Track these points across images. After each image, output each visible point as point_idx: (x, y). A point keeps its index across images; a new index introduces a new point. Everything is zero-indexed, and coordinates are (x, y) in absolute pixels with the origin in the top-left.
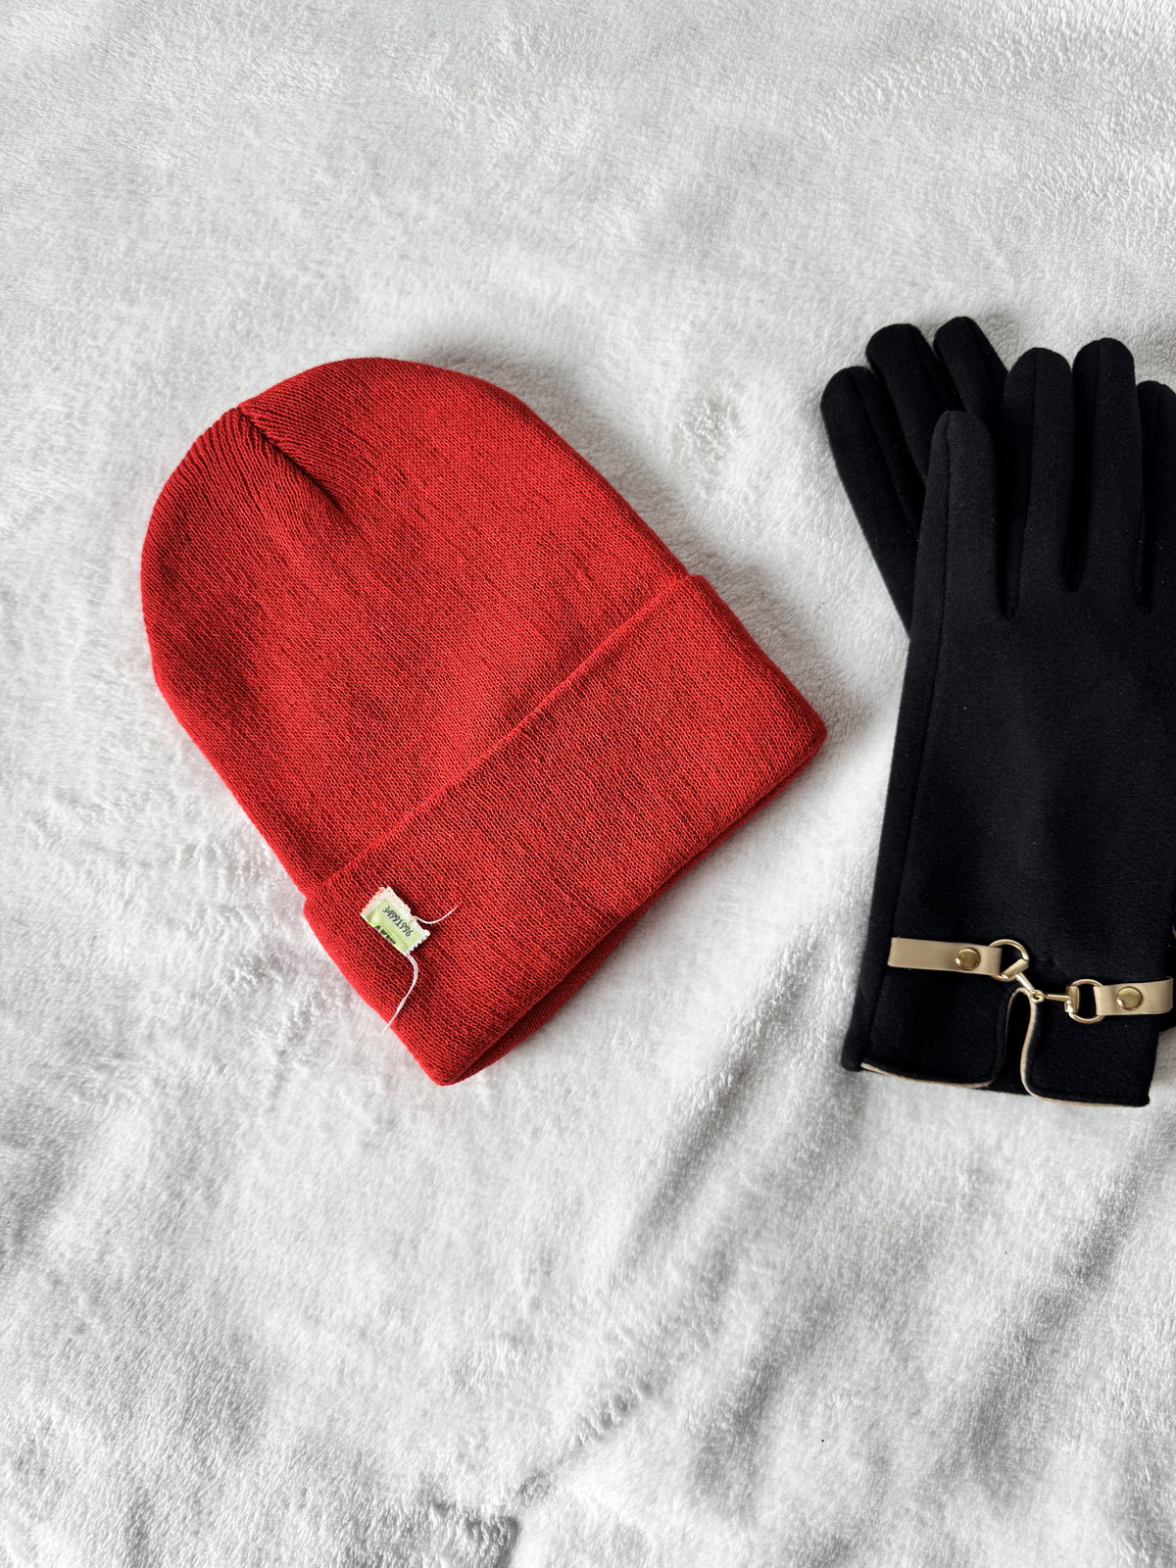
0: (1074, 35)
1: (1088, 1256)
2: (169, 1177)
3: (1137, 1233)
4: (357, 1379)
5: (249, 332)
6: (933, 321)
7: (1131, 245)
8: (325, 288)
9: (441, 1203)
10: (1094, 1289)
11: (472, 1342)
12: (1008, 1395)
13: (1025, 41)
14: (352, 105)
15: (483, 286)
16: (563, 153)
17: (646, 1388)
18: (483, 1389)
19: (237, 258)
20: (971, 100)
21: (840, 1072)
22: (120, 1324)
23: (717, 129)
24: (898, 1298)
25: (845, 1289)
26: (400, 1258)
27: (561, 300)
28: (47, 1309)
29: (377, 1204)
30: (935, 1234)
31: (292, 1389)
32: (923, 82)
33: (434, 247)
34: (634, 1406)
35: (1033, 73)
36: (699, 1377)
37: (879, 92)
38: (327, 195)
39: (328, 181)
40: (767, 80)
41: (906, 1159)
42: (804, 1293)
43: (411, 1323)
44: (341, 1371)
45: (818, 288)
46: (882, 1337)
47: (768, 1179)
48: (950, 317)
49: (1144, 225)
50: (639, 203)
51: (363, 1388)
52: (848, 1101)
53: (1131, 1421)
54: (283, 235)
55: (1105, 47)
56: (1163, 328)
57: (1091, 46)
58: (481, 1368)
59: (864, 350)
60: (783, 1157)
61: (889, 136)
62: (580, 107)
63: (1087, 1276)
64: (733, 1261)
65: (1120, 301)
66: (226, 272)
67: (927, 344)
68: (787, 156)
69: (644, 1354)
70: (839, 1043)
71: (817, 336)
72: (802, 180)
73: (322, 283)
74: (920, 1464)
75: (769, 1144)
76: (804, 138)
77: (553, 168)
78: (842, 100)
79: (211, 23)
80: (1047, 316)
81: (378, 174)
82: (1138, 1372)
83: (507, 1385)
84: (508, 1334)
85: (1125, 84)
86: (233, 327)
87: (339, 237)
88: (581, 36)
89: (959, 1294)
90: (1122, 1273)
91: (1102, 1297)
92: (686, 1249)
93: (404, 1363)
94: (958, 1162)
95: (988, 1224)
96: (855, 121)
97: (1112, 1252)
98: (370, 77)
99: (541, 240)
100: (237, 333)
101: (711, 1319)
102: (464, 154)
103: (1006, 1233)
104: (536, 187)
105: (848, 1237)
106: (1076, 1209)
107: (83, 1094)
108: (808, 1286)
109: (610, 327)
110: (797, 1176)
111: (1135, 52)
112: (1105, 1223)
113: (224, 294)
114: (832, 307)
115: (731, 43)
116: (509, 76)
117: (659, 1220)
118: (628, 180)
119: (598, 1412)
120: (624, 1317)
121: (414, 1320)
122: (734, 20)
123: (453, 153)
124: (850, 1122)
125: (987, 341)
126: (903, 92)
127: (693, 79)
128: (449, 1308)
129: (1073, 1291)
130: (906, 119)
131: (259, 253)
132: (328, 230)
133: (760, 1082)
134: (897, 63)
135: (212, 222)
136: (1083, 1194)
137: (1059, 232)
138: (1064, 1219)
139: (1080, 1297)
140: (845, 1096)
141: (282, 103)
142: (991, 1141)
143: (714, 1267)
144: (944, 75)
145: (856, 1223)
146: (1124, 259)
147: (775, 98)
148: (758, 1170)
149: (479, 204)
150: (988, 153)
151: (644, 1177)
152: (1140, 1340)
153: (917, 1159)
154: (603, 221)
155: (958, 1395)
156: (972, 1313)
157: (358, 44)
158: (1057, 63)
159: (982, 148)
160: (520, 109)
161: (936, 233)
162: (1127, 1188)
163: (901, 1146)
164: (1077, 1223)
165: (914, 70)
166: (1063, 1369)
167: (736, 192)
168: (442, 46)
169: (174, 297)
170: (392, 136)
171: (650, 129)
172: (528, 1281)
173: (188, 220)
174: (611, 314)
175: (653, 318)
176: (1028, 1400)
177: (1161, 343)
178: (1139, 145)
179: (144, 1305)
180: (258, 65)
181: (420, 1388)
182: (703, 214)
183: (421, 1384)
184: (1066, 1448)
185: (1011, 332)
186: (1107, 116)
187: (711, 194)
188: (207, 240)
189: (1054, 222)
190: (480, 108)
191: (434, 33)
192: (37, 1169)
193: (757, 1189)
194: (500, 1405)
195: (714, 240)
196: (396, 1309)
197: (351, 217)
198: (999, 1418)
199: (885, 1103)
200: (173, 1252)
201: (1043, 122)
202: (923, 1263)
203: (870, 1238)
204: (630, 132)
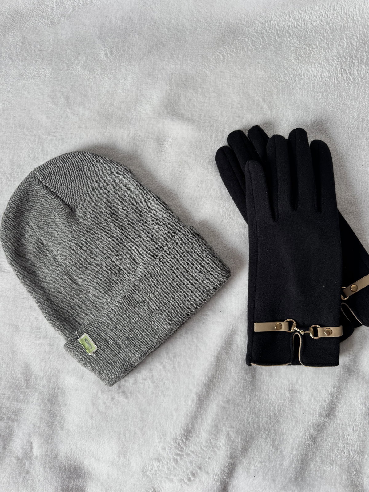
0: (280, 29)
1: (328, 410)
2: (48, 423)
3: (342, 401)
4: (113, 477)
5: (34, 157)
6: (246, 128)
7: (305, 96)
8: (56, 140)
9: (130, 421)
10: (331, 420)
11: (146, 462)
12: (309, 455)
13: (265, 33)
14: (57, 80)
15: (105, 134)
16: (125, 88)
17: (200, 468)
18: (151, 475)
19: (28, 134)
20: (250, 55)
21: (247, 366)
22: (39, 470)
23: (172, 74)
24: (272, 431)
25: (256, 431)
26: (120, 439)
27: (131, 135)
28: (16, 468)
29: (111, 423)
30: (281, 410)
31: (94, 482)
32: (234, 51)
33: (89, 123)
34: (196, 474)
35: (268, 44)
36: (215, 464)
37: (221, 56)
38: (53, 111)
39: (53, 106)
40: (186, 56)
41: (270, 389)
42: (244, 434)
43: (127, 458)
44: (108, 475)
45: (210, 122)
46: (269, 444)
47: (228, 401)
48: (252, 126)
49: (308, 89)
50: (151, 102)
51: (115, 479)
52: (250, 375)
53: (347, 457)
54: (41, 125)
55: (291, 32)
56: (318, 121)
57: (285, 32)
58: (150, 469)
59: (226, 140)
60: (232, 394)
61: (226, 69)
62: (128, 72)
63: (329, 416)
64: (221, 427)
65: (304, 114)
66: (25, 139)
67: (245, 136)
68: (195, 80)
69: (198, 458)
70: (245, 357)
71: (211, 138)
72: (201, 87)
73: (55, 138)
74: (285, 480)
75: (228, 391)
76: (200, 74)
77: (122, 94)
78: (210, 60)
79: (8, 59)
80: (282, 122)
81: (68, 102)
82: (348, 443)
83: (158, 473)
84: (156, 458)
85: (297, 43)
86: (29, 156)
87: (59, 124)
88: (126, 49)
89: (291, 427)
90: (339, 414)
91: (334, 422)
92: (206, 426)
93: (126, 470)
94: (286, 388)
95: (297, 405)
96: (215, 66)
97: (335, 408)
98: (61, 70)
99: (122, 117)
100: (31, 158)
101: (216, 446)
102: (95, 92)
103: (303, 407)
104: (118, 101)
105: (255, 415)
106: (323, 397)
107: (17, 401)
108: (244, 432)
109: (147, 142)
110: (237, 399)
111: (299, 32)
112: (332, 400)
113: (25, 146)
114: (214, 128)
115: (173, 45)
116: (105, 65)
117: (197, 418)
118: (147, 95)
119: (186, 477)
120: (190, 448)
121: (127, 457)
122: (173, 38)
123: (90, 92)
124: (252, 381)
125: (264, 132)
126: (229, 55)
127: (162, 59)
128: (137, 452)
129: (325, 421)
130: (231, 64)
131: (35, 132)
132: (55, 122)
133: (223, 372)
134: (225, 45)
135: (19, 124)
136: (324, 392)
137: (282, 94)
138: (320, 400)
139: (327, 423)
140: (249, 373)
141: (35, 82)
142: (294, 381)
143: (215, 430)
144: (241, 48)
145: (257, 411)
146: (303, 101)
147: (189, 62)
148: (225, 399)
149: (101, 108)
150: (257, 72)
151: (191, 406)
152: (347, 433)
153: (273, 389)
154: (140, 109)
155: (294, 458)
156: (296, 433)
157: (56, 60)
158: (276, 39)
159: (255, 70)
160: (110, 75)
161: (244, 99)
162: (337, 389)
163: (268, 386)
164: (324, 401)
165: (231, 47)
166: (325, 445)
167: (181, 94)
168: (82, 58)
169: (10, 149)
170: (71, 89)
171: (151, 77)
172: (160, 441)
173: (11, 124)
174: (148, 138)
175: (160, 138)
176: (316, 455)
177: (318, 125)
178: (304, 63)
179: (45, 463)
180: (25, 71)
181: (132, 477)
182: (171, 103)
183: (132, 476)
184: (329, 469)
185: (271, 128)
186: (293, 55)
187: (173, 96)
188: (18, 130)
189: (280, 91)
190: (97, 76)
191: (80, 54)
192: (7, 427)
193: (225, 405)
194: (157, 479)
195: (175, 110)
196: (122, 454)
197: (62, 117)
198: (307, 462)
199: (261, 374)
200: (52, 446)
201: (273, 59)
202: (279, 420)
203: (261, 415)
204: (145, 79)
